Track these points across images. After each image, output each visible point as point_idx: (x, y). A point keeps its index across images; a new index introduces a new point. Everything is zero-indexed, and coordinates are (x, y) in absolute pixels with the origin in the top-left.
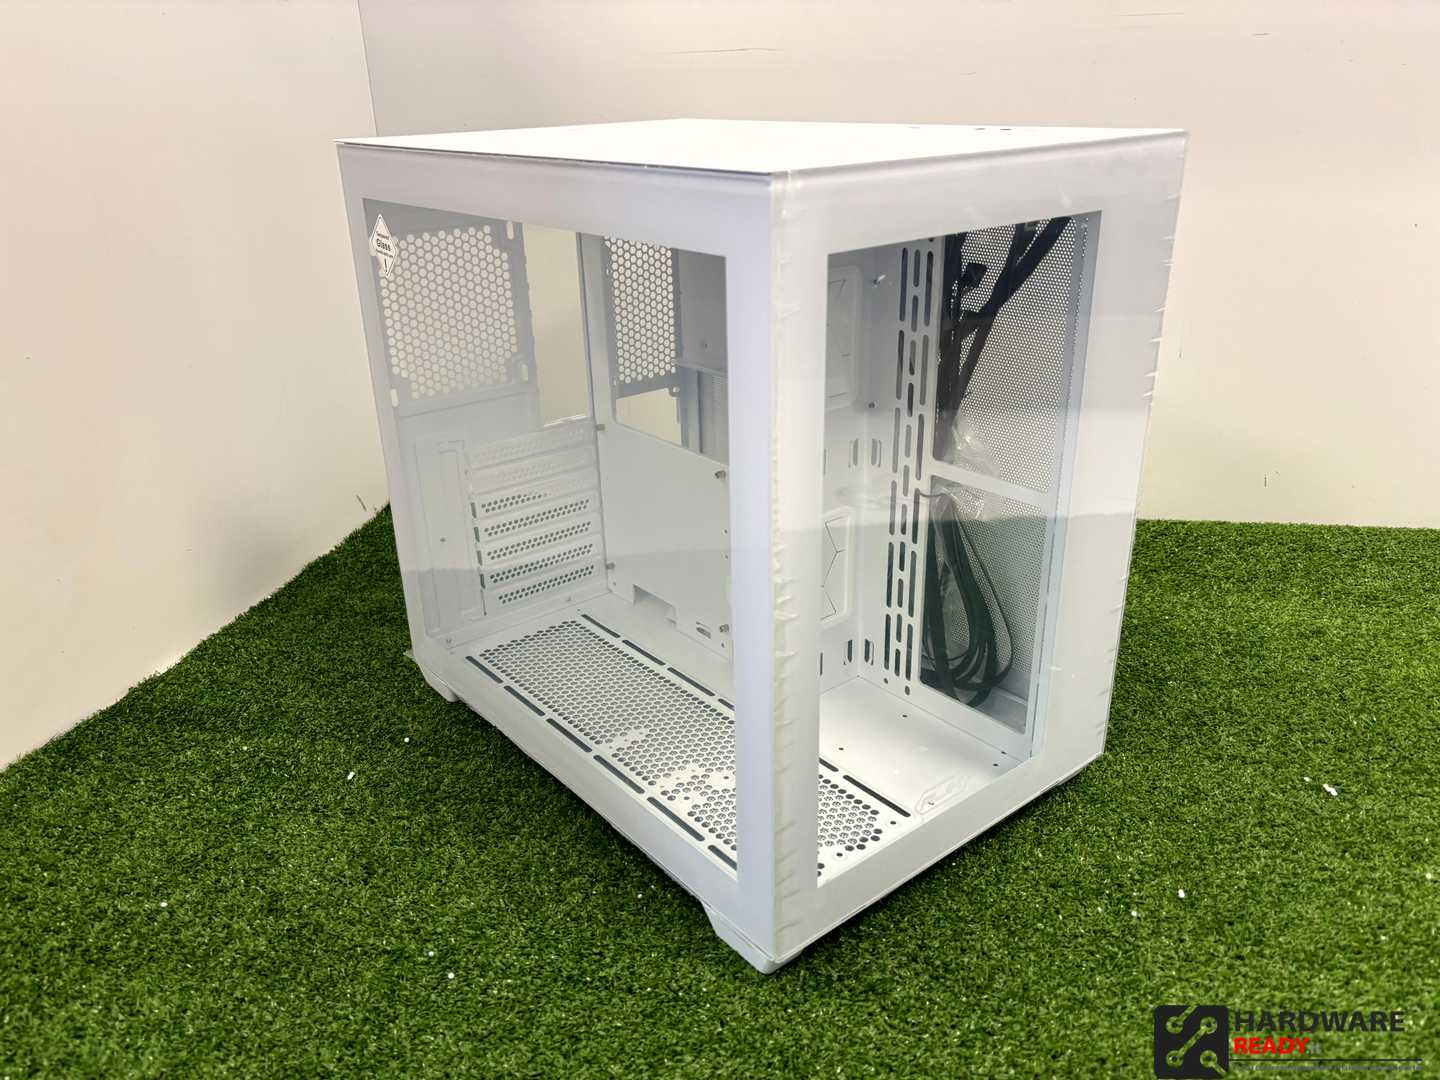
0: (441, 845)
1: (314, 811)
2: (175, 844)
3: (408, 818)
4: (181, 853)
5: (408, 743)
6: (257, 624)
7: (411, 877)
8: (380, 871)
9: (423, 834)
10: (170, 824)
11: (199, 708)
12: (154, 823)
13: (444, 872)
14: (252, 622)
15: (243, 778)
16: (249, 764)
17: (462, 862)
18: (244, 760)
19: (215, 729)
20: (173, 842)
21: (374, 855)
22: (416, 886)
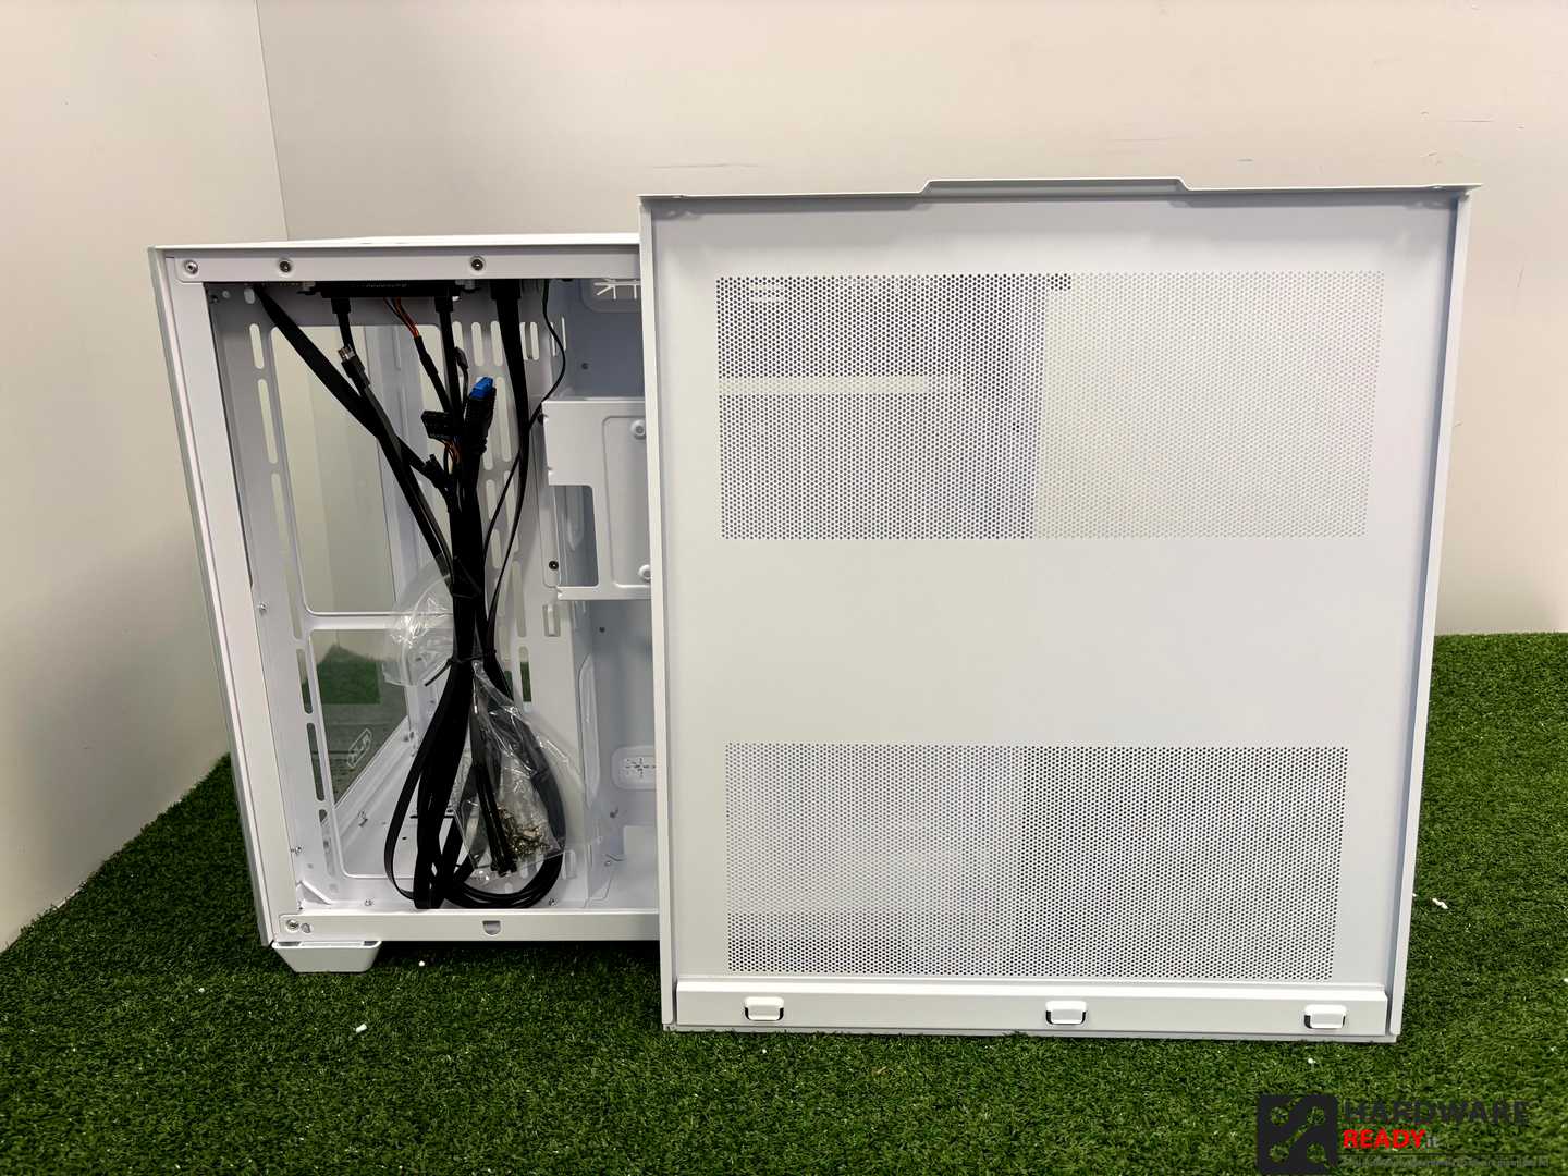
0: (502, 1080)
1: (321, 1059)
2: (142, 1123)
3: (450, 1052)
4: (155, 1132)
6: (172, 836)
7: (474, 1125)
8: (435, 1122)
9: (475, 1070)
10: (128, 1097)
11: (125, 947)
12: (104, 1098)
13: (515, 1113)
14: (165, 835)
15: (212, 1029)
16: (213, 1009)
17: (535, 1099)
18: (206, 1005)
19: (152, 970)
20: (138, 1120)
21: (421, 1104)
22: (485, 1136)
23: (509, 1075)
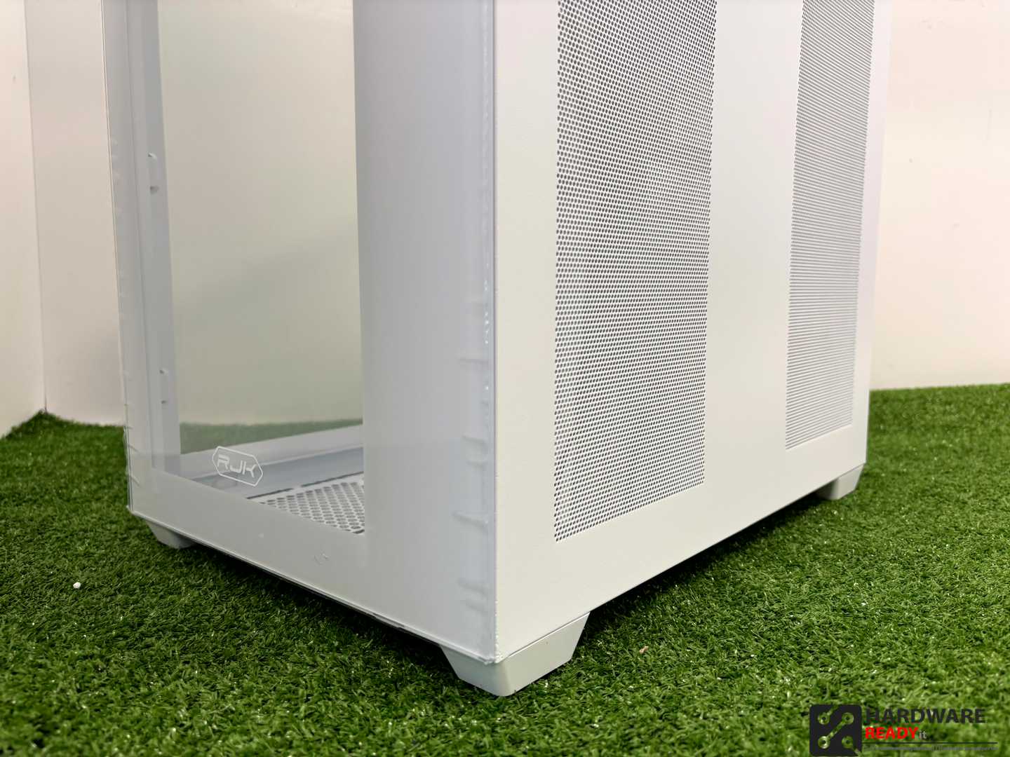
0: (167, 683)
3: (102, 657)
5: (81, 588)
7: (125, 728)
8: (67, 725)
9: (131, 674)
13: (183, 713)
17: (212, 697)
21: (51, 705)
22: (137, 739)
23: (178, 677)
